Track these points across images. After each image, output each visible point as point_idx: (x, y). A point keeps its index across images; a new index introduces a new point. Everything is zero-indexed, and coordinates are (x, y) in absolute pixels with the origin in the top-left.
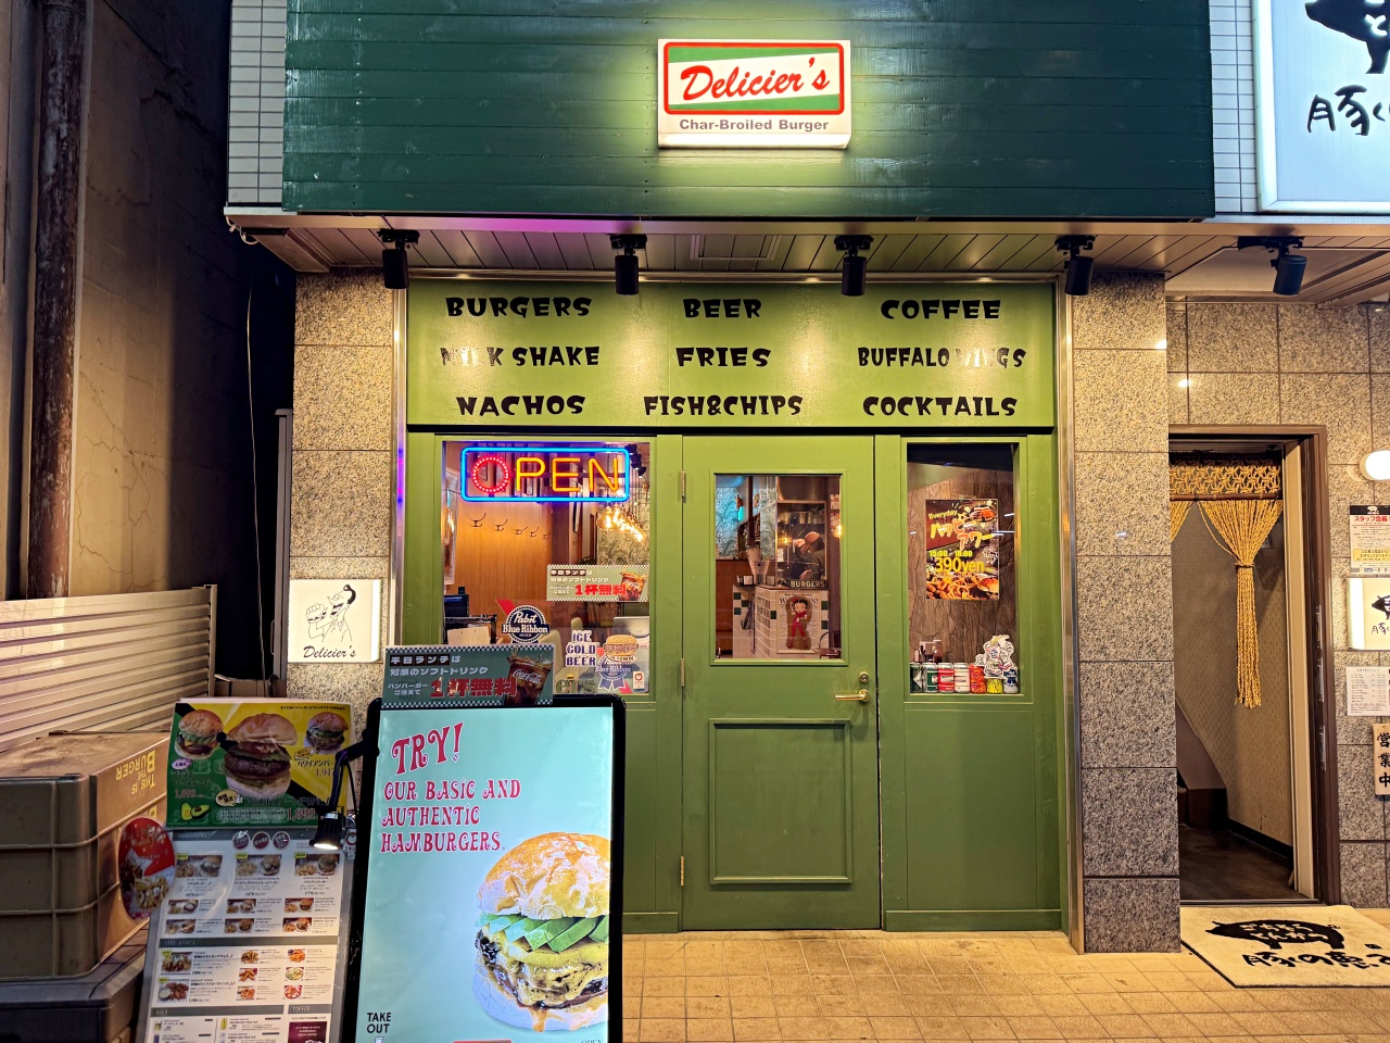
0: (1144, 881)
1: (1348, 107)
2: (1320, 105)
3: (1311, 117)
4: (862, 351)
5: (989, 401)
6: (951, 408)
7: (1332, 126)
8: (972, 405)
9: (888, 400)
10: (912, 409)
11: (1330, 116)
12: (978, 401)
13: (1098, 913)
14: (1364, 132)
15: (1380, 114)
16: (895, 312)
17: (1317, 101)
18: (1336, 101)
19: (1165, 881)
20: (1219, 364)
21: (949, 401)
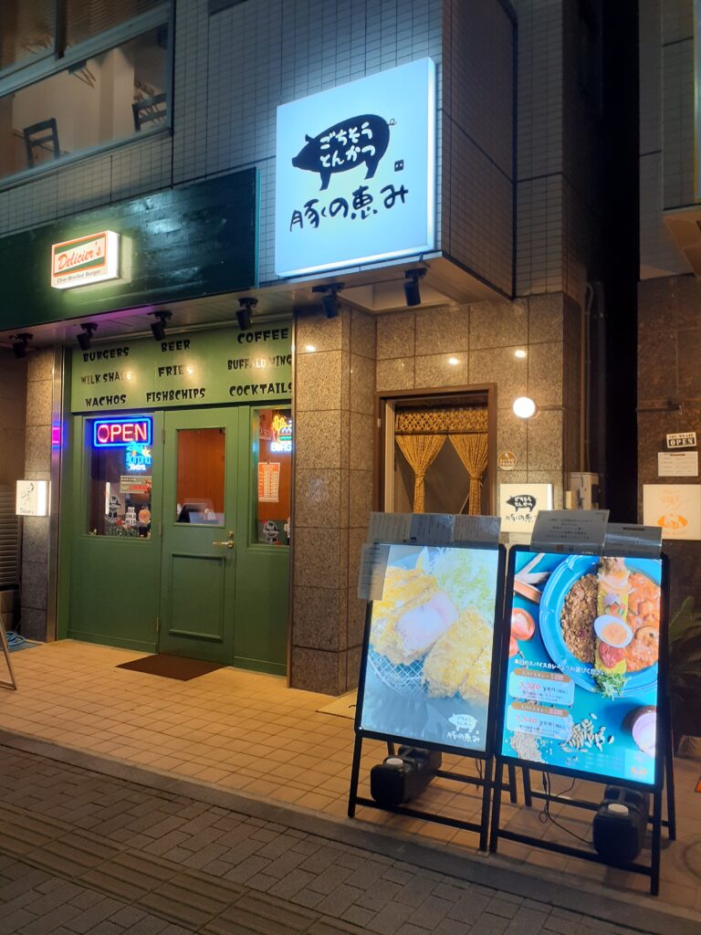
0: (320, 653)
1: (310, 213)
2: (297, 215)
3: (292, 223)
4: (230, 362)
5: (283, 385)
6: (266, 390)
7: (302, 226)
8: (275, 387)
9: (240, 388)
10: (250, 391)
11: (301, 221)
12: (278, 385)
13: (299, 667)
14: (317, 225)
15: (325, 213)
16: (243, 340)
17: (296, 212)
18: (303, 210)
19: (330, 654)
20: (432, 350)
21: (265, 386)
